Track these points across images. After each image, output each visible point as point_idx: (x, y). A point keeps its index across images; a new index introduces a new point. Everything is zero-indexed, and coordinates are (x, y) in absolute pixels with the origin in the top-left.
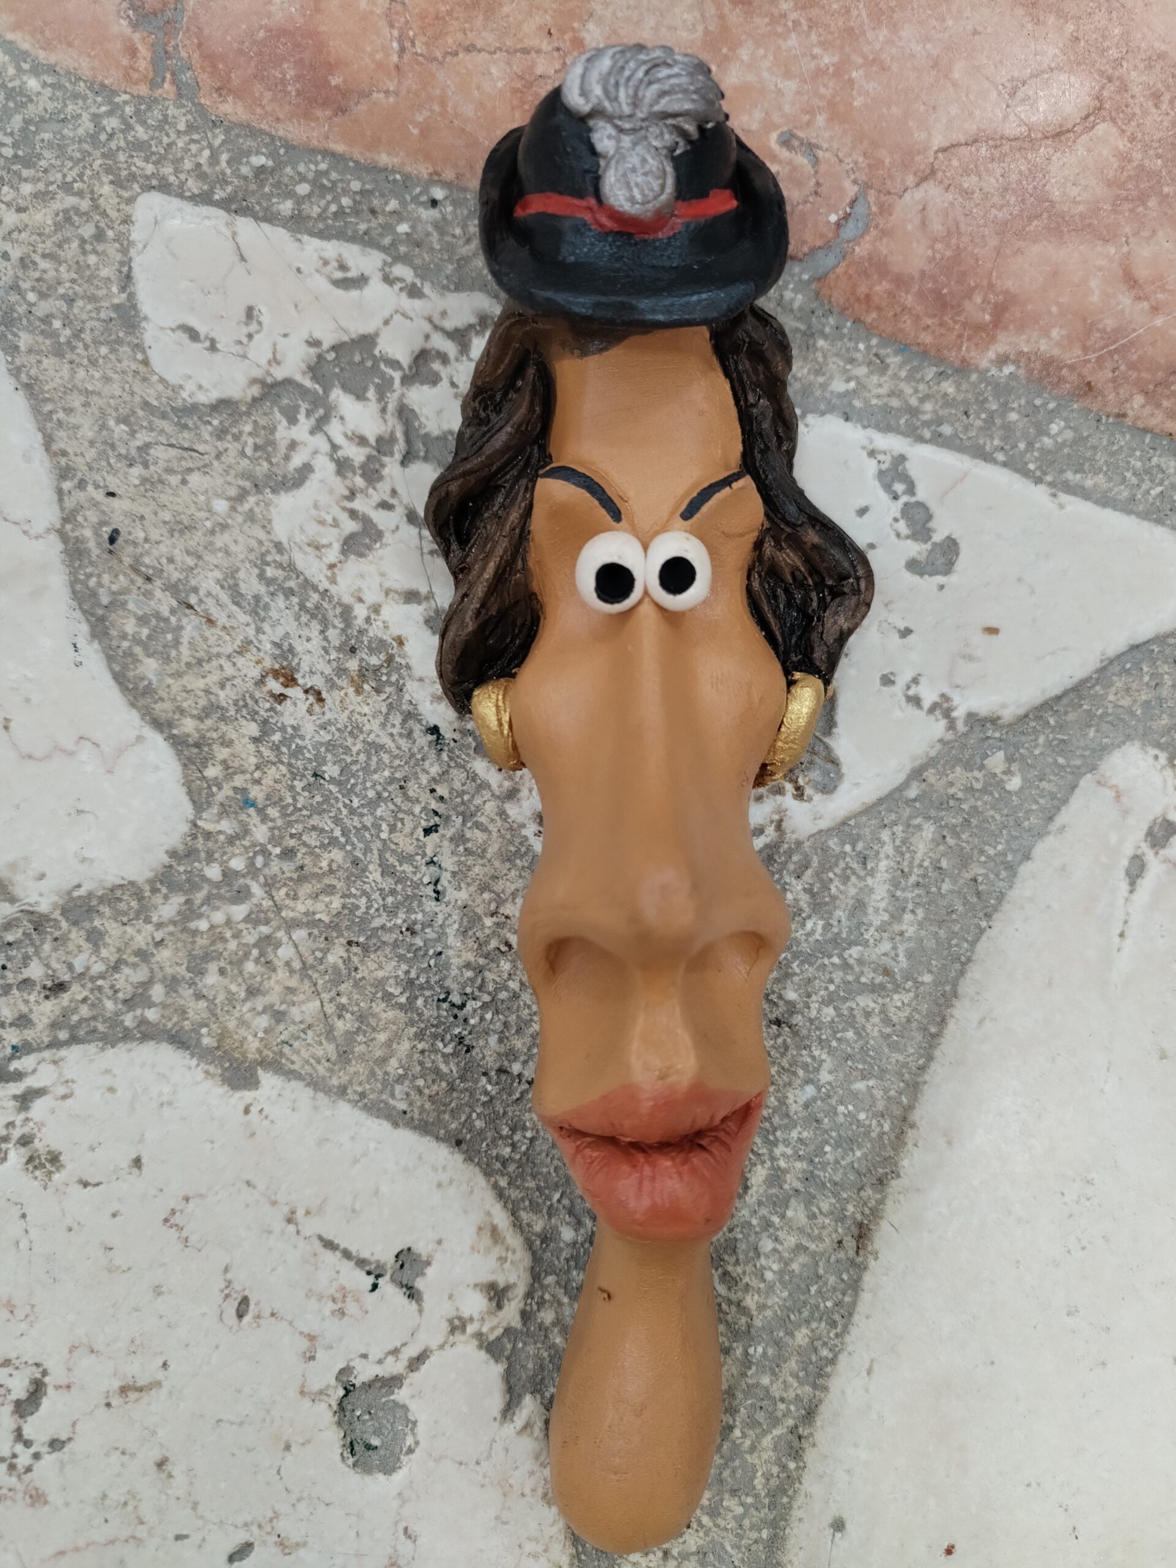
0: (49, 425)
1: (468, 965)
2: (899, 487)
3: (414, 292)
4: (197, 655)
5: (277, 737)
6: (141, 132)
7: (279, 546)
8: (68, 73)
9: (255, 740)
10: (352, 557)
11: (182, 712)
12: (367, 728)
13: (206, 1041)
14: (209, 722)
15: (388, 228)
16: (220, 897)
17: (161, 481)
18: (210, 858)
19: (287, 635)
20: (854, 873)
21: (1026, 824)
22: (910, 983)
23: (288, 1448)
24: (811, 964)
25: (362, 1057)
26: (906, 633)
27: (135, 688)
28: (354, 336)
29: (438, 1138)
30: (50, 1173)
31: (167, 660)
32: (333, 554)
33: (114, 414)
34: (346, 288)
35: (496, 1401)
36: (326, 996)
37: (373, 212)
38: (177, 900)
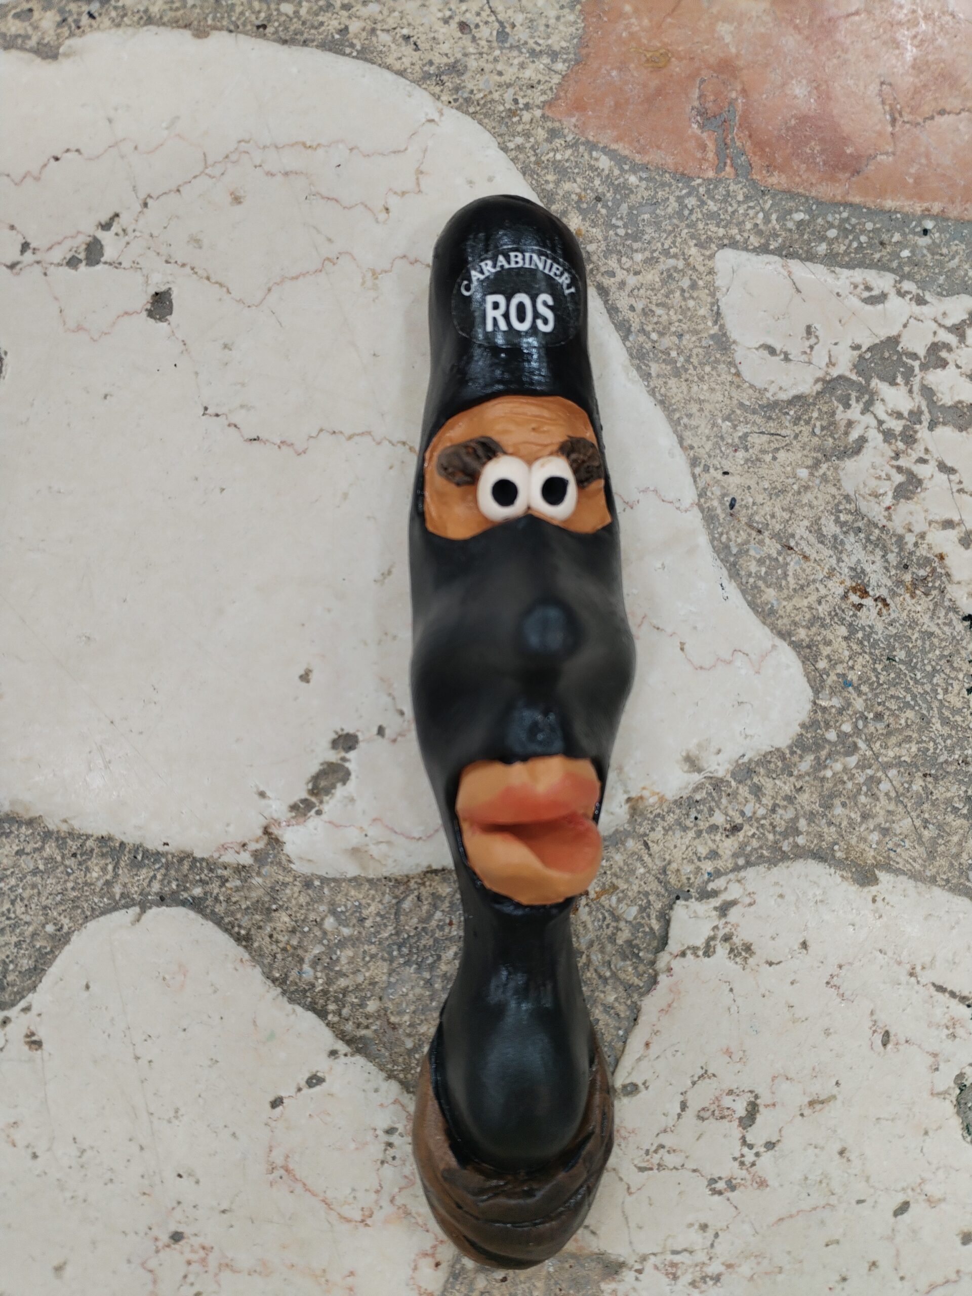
0: (679, 428)
3: (920, 301)
4: (800, 582)
5: (860, 635)
6: (712, 206)
7: (847, 498)
8: (657, 168)
9: (846, 638)
10: (902, 500)
11: (795, 624)
12: (921, 621)
13: (839, 854)
14: (814, 629)
15: (896, 255)
16: (838, 753)
17: (758, 460)
18: (828, 726)
19: (859, 561)
23: (926, 1133)
25: (943, 855)
27: (763, 611)
28: (882, 339)
30: (746, 958)
31: (780, 588)
32: (888, 501)
33: (720, 415)
34: (872, 303)
36: (914, 814)
37: (882, 244)
38: (810, 758)
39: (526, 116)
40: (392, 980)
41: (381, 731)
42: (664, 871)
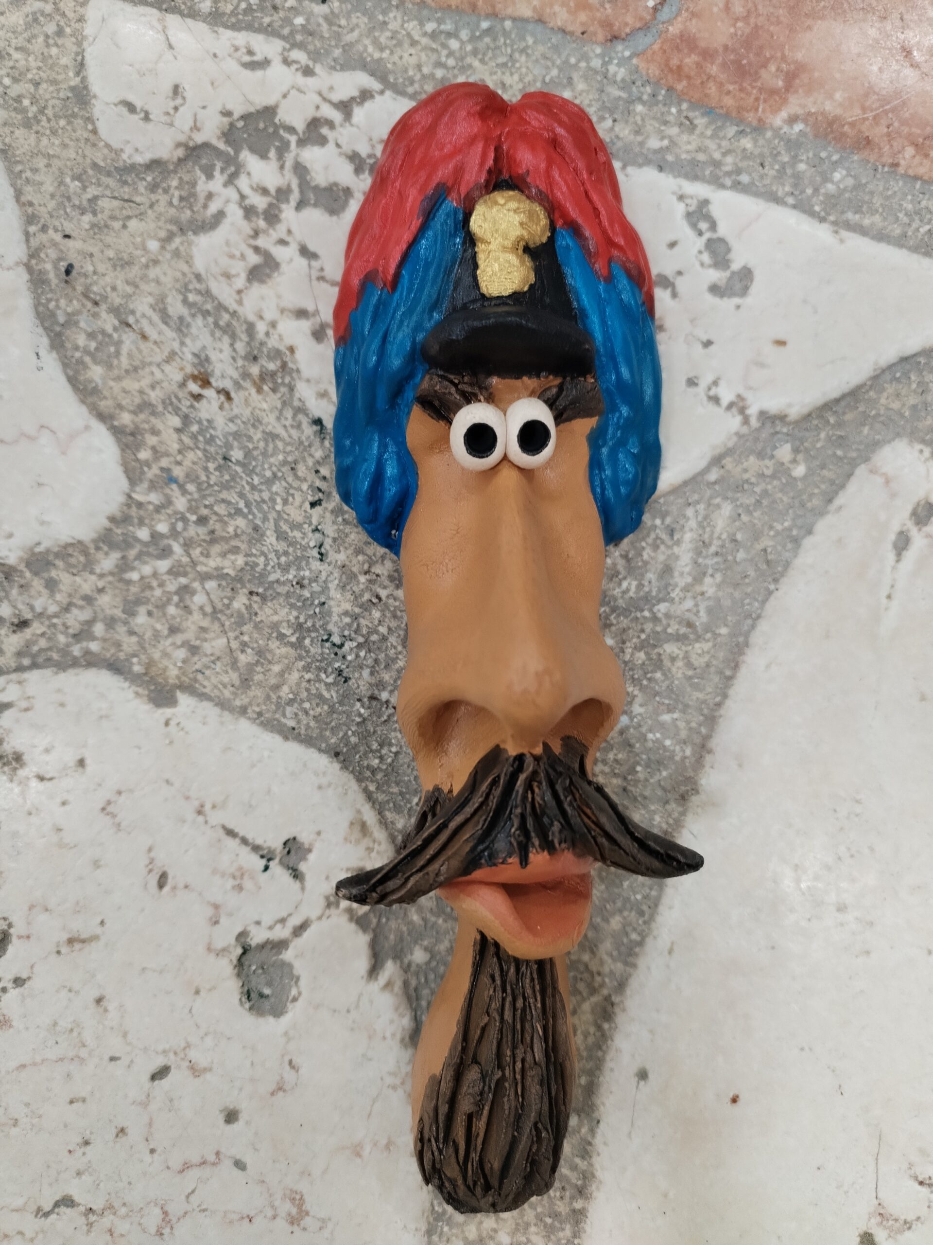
0: (19, 182)
1: (346, 613)
2: (703, 226)
3: (308, 72)
4: (134, 363)
5: (195, 428)
7: (198, 277)
9: (178, 431)
10: (256, 284)
11: (120, 407)
12: (266, 420)
13: (137, 668)
14: (142, 416)
15: (287, 21)
16: (149, 554)
17: (106, 226)
18: (141, 523)
19: (204, 348)
20: (663, 542)
21: (809, 505)
22: (709, 635)
23: (197, 992)
24: (626, 617)
25: (260, 684)
26: (708, 344)
27: (85, 389)
28: (258, 108)
29: (320, 750)
30: (15, 769)
31: (110, 366)
32: (240, 282)
33: (70, 173)
34: (253, 69)
35: (363, 963)
36: (231, 635)
37: (275, 8)
38: (115, 556)
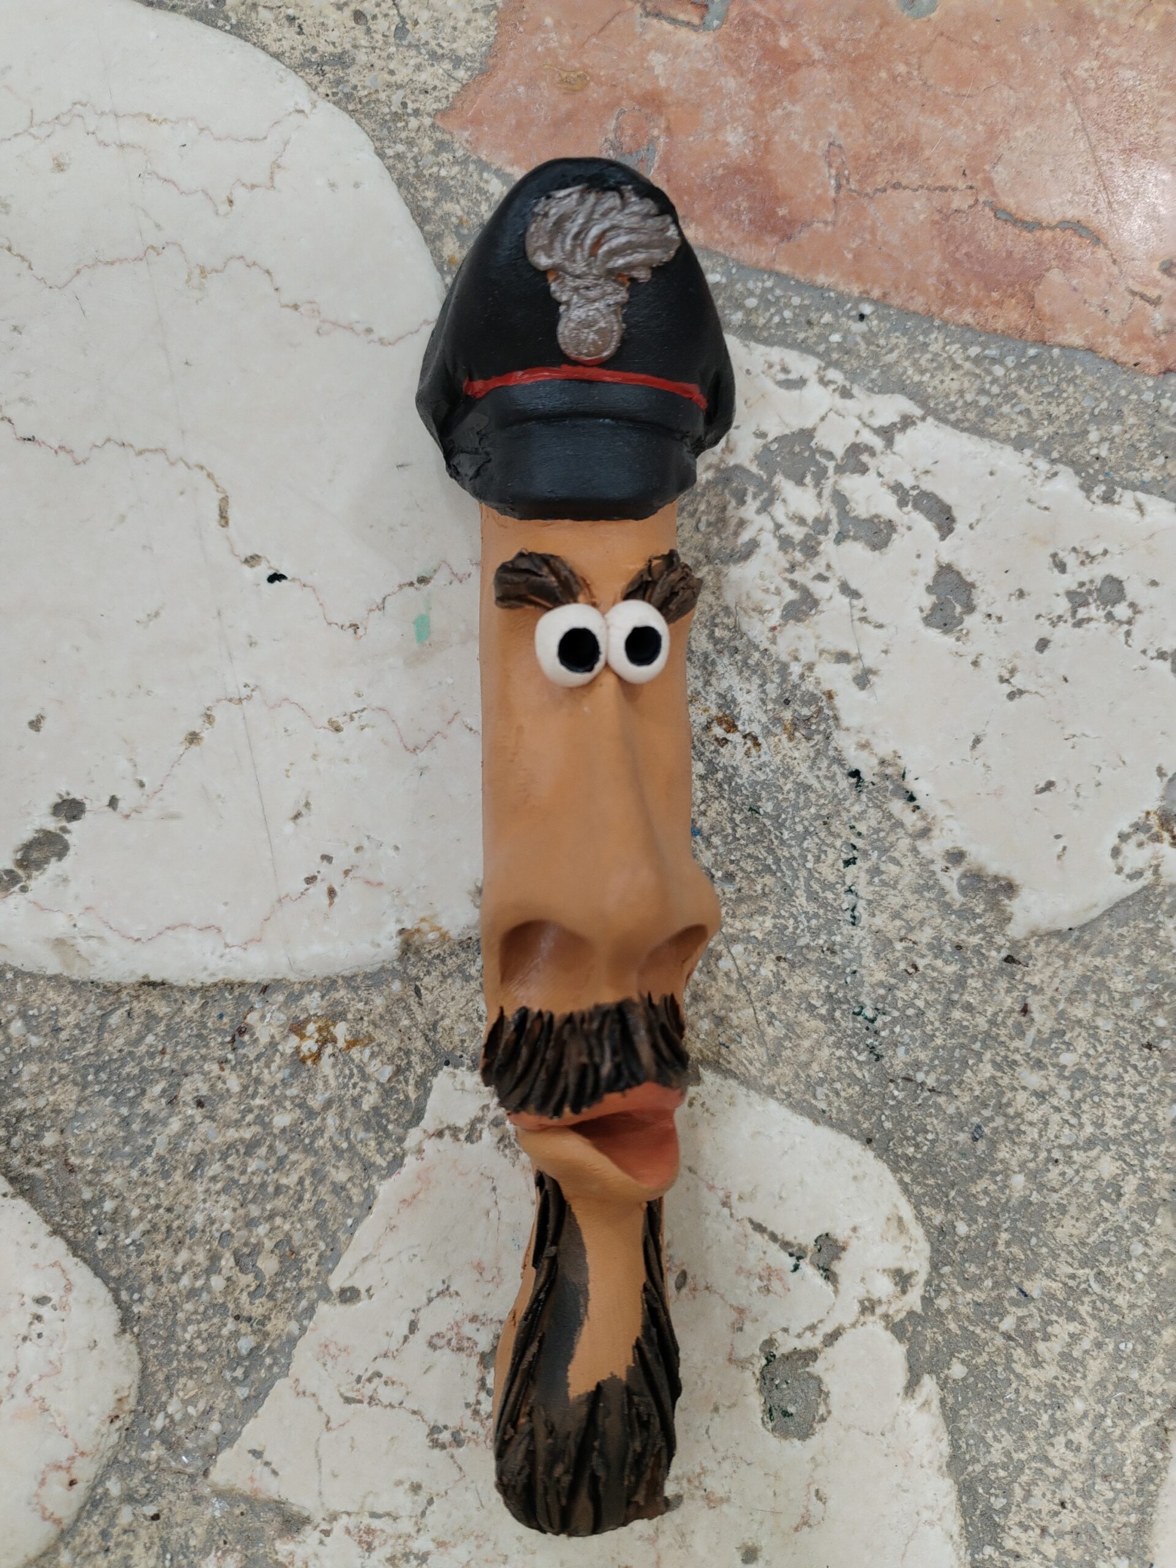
1: (881, 984)
3: (846, 394)
5: (720, 775)
7: (727, 610)
10: (792, 622)
12: (797, 769)
15: (823, 338)
19: (730, 687)
23: (716, 1409)
25: (788, 1062)
28: (794, 430)
29: (852, 1136)
32: (775, 619)
34: (788, 388)
35: (901, 1377)
36: (758, 1005)
37: (809, 323)
39: (413, 123)
40: (81, 1110)
41: (113, 802)
42: (434, 1026)
